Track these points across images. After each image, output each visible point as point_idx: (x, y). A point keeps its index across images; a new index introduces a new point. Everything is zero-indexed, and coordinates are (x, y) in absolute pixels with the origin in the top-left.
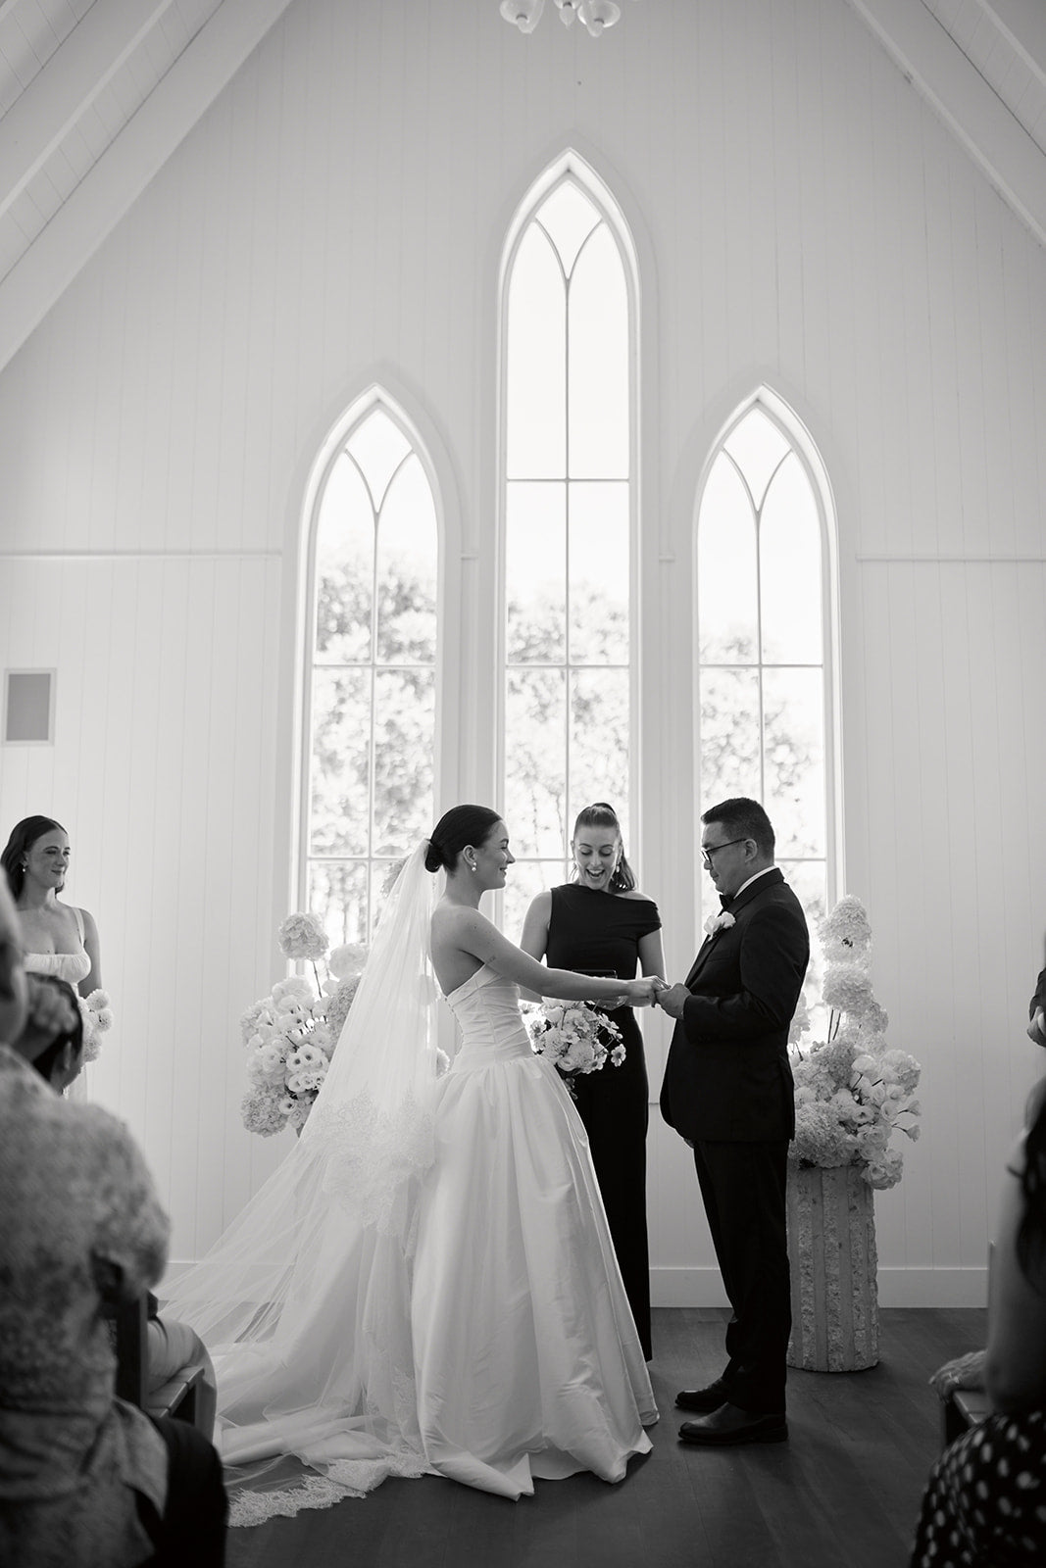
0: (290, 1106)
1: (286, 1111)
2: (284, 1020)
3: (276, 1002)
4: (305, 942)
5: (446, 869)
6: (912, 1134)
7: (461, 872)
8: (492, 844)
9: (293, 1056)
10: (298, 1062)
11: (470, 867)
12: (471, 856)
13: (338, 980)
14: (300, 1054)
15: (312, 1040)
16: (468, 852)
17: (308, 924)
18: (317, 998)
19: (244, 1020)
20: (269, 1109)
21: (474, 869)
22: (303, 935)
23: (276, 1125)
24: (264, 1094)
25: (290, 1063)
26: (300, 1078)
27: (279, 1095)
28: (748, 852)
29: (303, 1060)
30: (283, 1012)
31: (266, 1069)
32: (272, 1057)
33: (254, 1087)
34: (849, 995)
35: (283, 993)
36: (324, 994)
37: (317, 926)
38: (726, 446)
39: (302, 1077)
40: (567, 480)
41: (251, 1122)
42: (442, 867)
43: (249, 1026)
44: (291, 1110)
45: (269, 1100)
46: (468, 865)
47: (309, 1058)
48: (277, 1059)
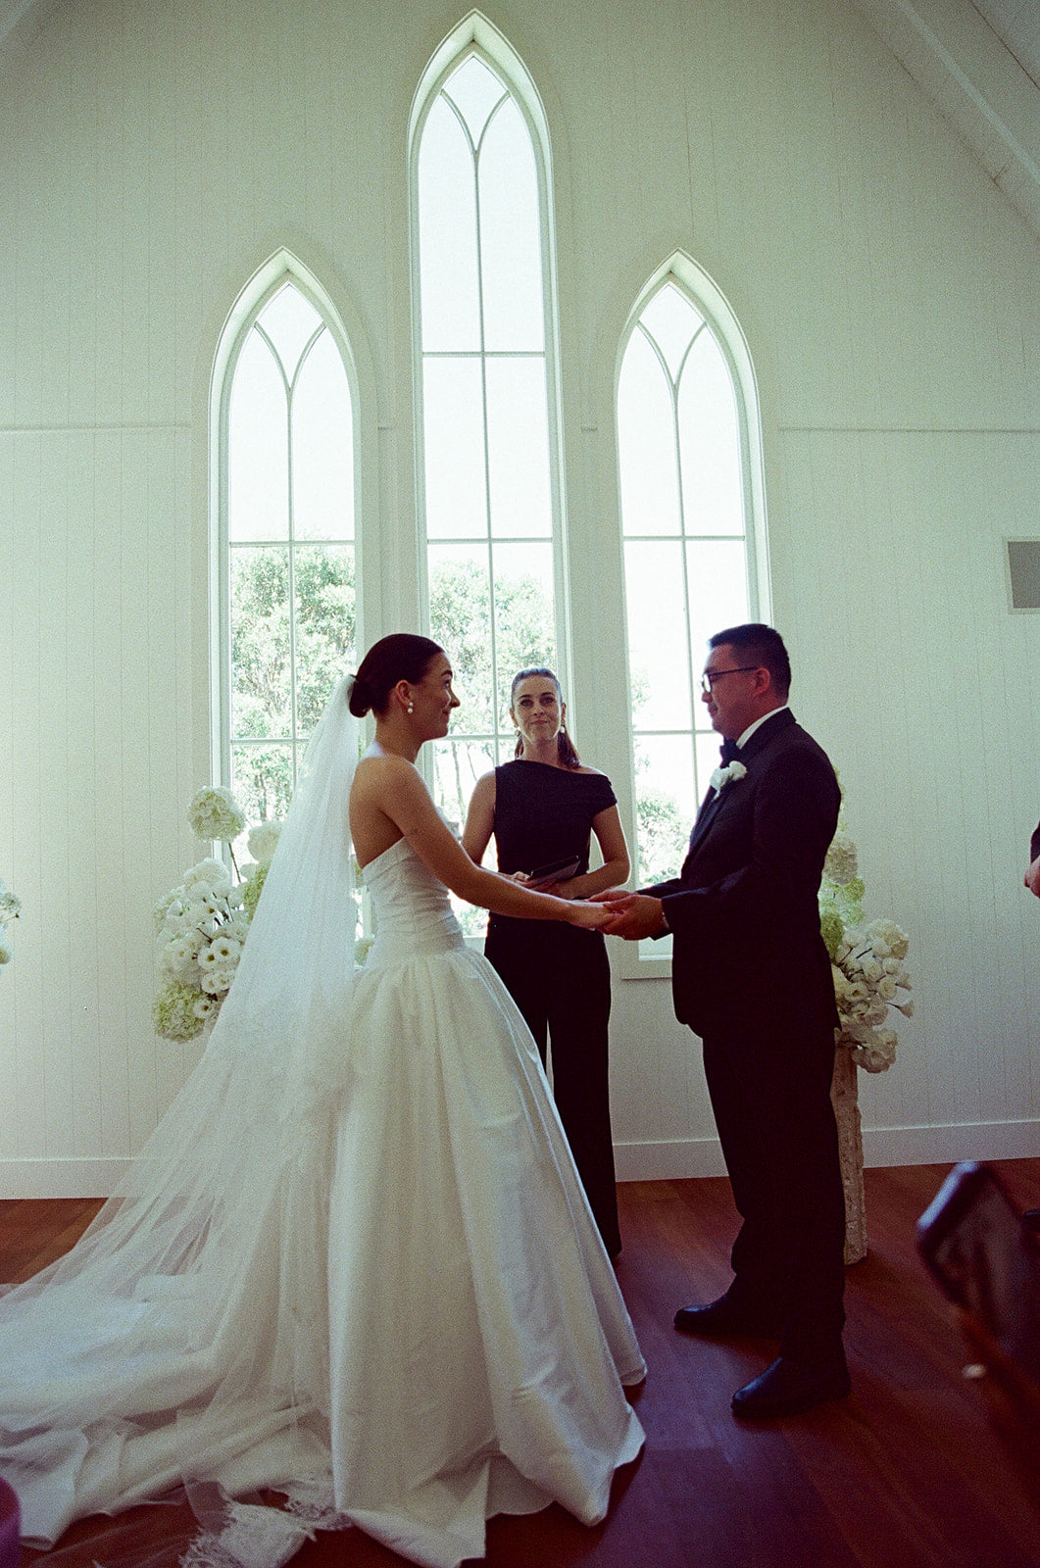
0: (206, 1008)
1: (201, 1014)
2: (198, 910)
3: (188, 889)
4: (216, 821)
5: (375, 713)
6: (906, 1011)
7: (395, 717)
8: (432, 679)
9: (205, 952)
10: (211, 958)
11: (405, 708)
12: (406, 694)
13: (256, 862)
14: (214, 949)
15: (229, 933)
16: (402, 689)
17: (219, 800)
18: (236, 883)
19: (155, 911)
20: (182, 1013)
21: (410, 710)
22: (215, 811)
23: (192, 1030)
24: (176, 995)
25: (202, 960)
26: (215, 977)
27: (193, 995)
28: (758, 684)
29: (218, 956)
30: (194, 901)
31: (176, 968)
32: (182, 954)
33: (165, 987)
34: (836, 861)
35: (195, 879)
36: (244, 880)
37: (231, 802)
38: (642, 319)
39: (217, 975)
40: (483, 354)
41: (162, 1030)
42: (371, 710)
43: (161, 915)
44: (208, 1013)
45: (182, 1002)
46: (402, 705)
47: (225, 953)
48: (188, 955)
